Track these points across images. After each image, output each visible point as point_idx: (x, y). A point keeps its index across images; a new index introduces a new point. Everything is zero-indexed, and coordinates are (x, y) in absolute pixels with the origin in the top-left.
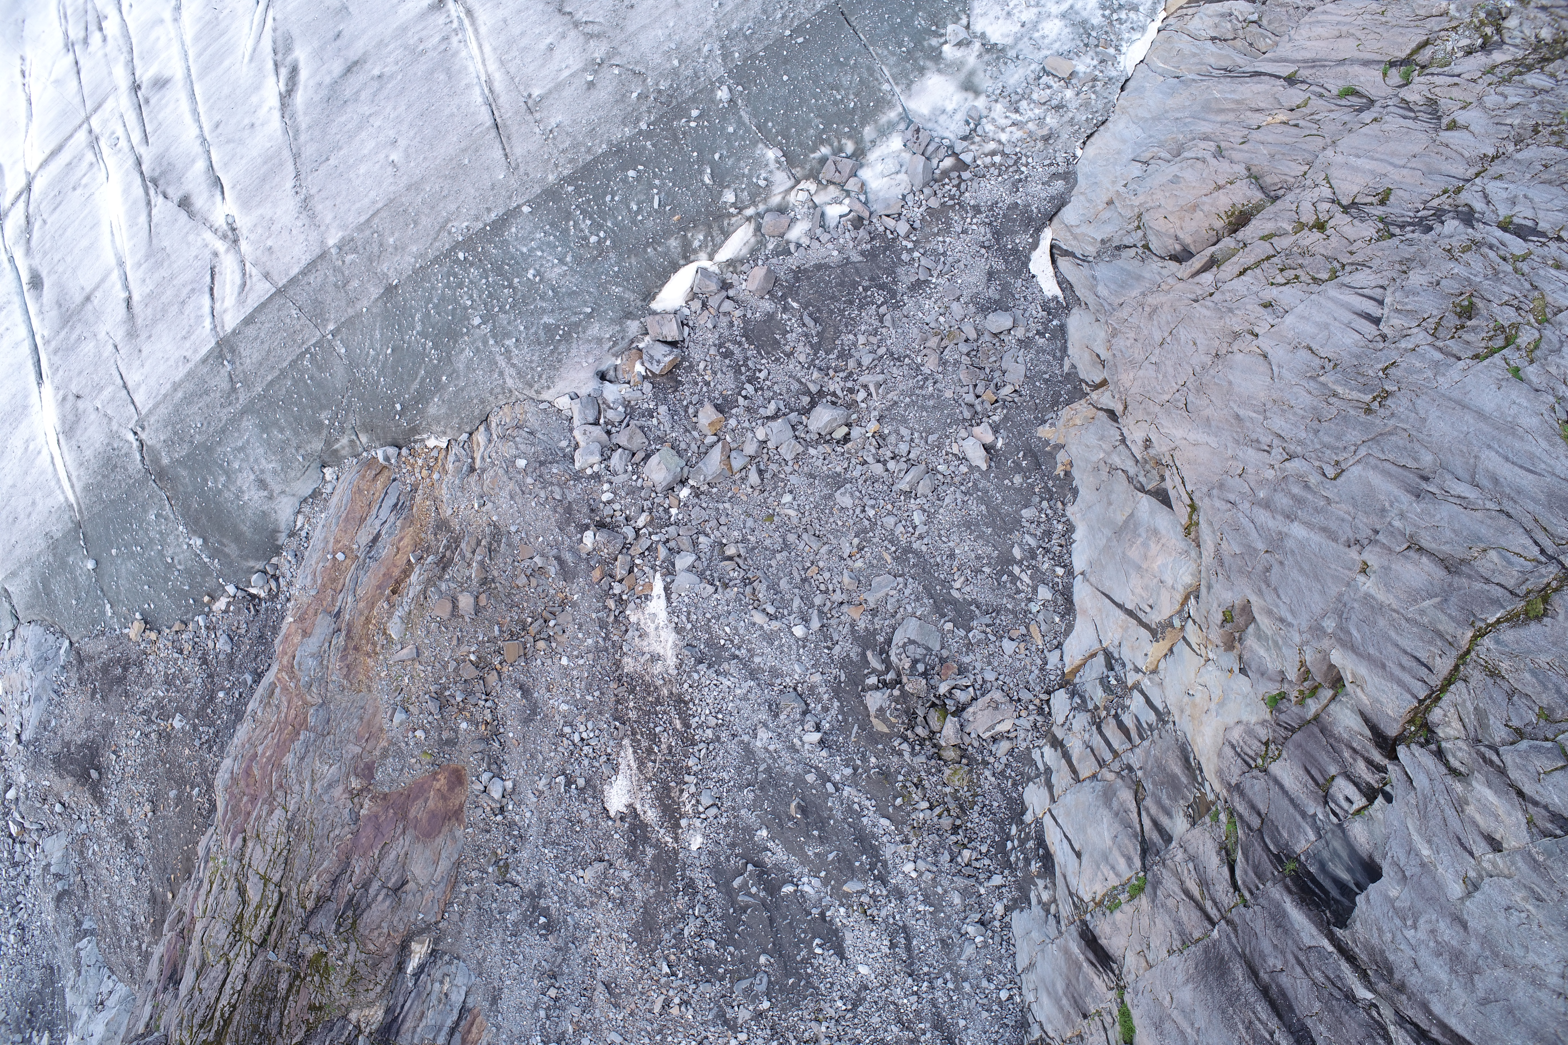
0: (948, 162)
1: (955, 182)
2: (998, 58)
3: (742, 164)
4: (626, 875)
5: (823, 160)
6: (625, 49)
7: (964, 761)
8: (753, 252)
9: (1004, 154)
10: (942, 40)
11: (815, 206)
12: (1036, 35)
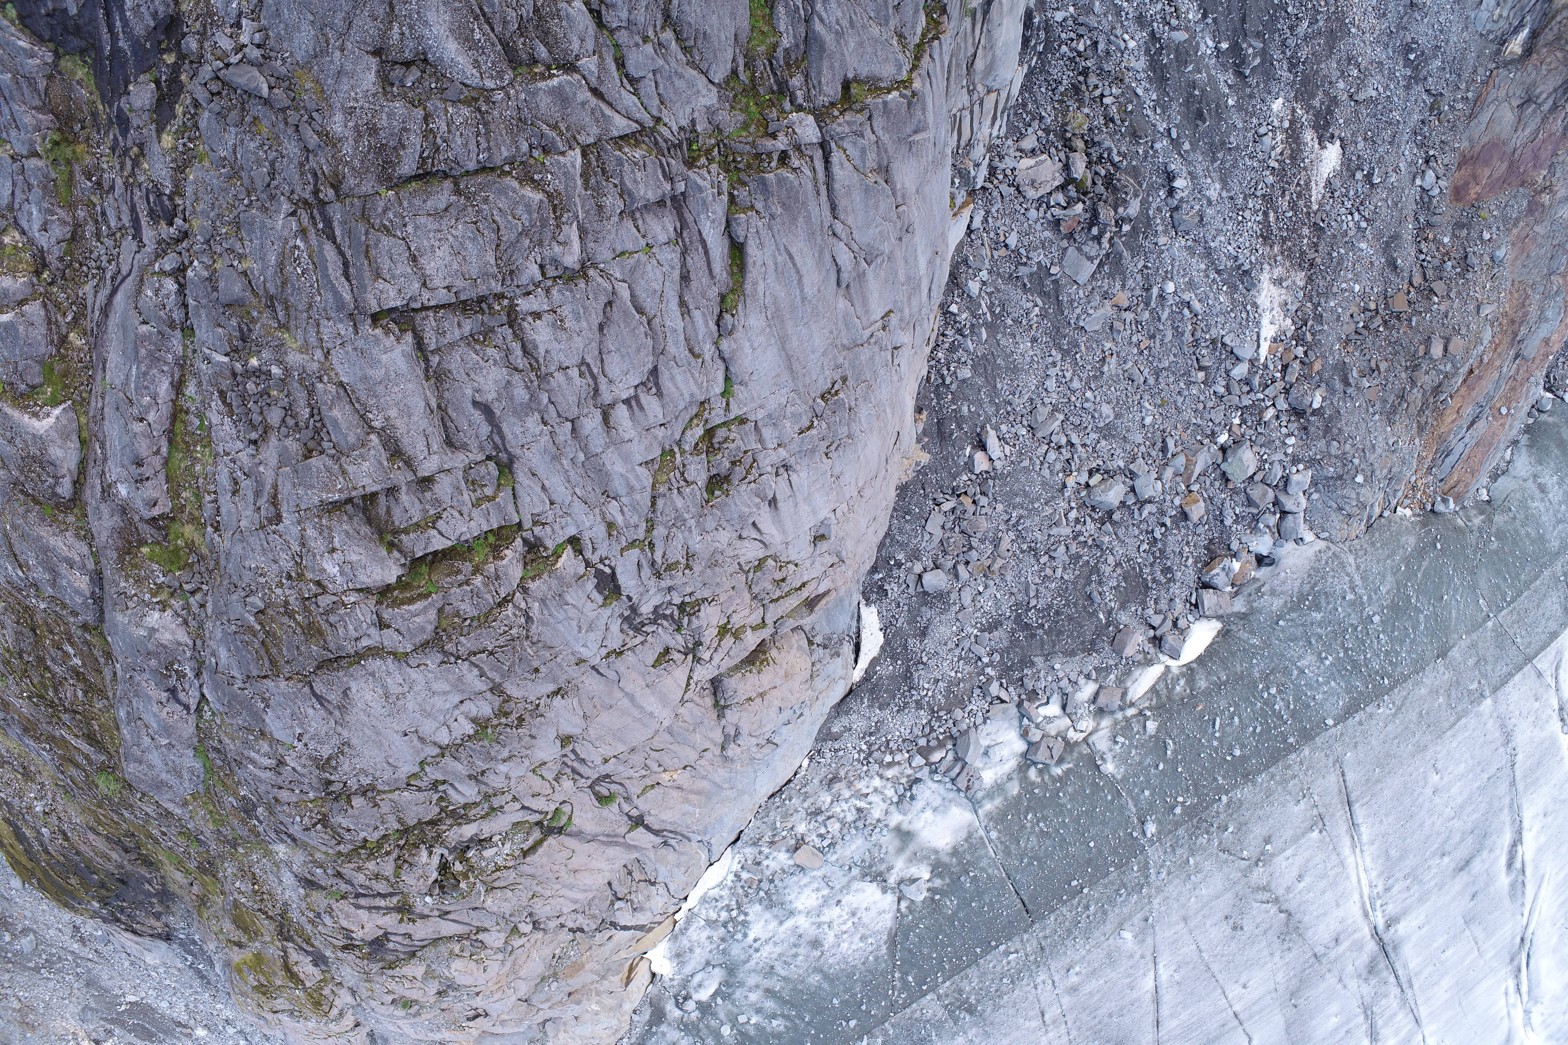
0: (936, 757)
1: (934, 735)
2: (871, 866)
3: (1137, 759)
4: (1341, 85)
5: (1060, 761)
6: (1235, 875)
7: (1069, 135)
8: (1128, 673)
9: (881, 763)
10: (930, 884)
11: (1069, 716)
12: (826, 892)
